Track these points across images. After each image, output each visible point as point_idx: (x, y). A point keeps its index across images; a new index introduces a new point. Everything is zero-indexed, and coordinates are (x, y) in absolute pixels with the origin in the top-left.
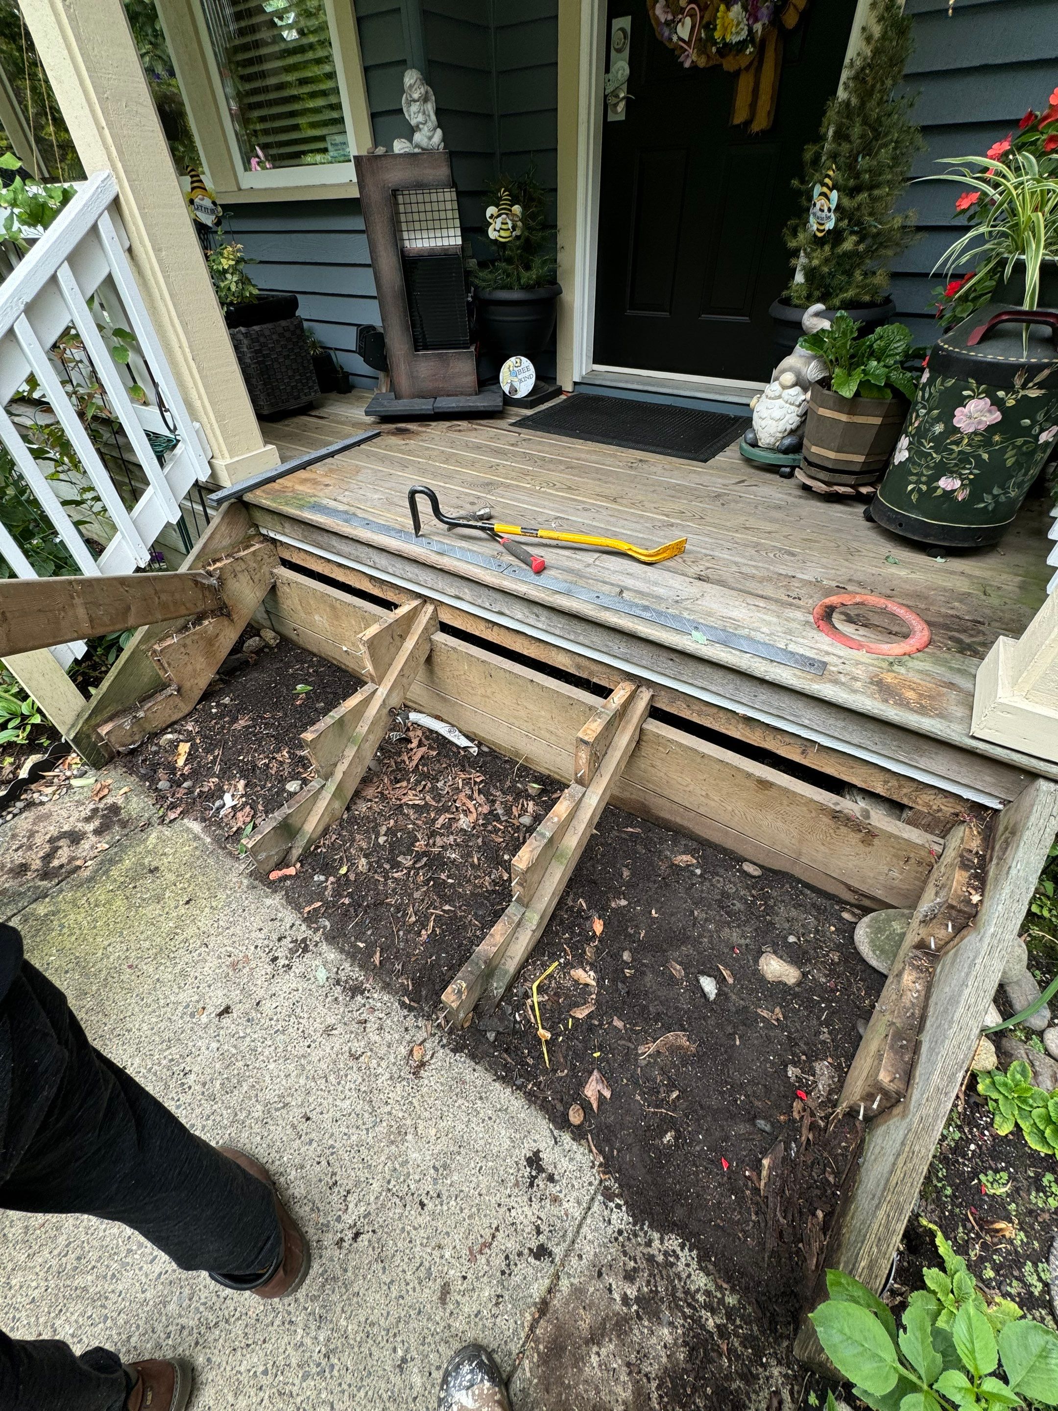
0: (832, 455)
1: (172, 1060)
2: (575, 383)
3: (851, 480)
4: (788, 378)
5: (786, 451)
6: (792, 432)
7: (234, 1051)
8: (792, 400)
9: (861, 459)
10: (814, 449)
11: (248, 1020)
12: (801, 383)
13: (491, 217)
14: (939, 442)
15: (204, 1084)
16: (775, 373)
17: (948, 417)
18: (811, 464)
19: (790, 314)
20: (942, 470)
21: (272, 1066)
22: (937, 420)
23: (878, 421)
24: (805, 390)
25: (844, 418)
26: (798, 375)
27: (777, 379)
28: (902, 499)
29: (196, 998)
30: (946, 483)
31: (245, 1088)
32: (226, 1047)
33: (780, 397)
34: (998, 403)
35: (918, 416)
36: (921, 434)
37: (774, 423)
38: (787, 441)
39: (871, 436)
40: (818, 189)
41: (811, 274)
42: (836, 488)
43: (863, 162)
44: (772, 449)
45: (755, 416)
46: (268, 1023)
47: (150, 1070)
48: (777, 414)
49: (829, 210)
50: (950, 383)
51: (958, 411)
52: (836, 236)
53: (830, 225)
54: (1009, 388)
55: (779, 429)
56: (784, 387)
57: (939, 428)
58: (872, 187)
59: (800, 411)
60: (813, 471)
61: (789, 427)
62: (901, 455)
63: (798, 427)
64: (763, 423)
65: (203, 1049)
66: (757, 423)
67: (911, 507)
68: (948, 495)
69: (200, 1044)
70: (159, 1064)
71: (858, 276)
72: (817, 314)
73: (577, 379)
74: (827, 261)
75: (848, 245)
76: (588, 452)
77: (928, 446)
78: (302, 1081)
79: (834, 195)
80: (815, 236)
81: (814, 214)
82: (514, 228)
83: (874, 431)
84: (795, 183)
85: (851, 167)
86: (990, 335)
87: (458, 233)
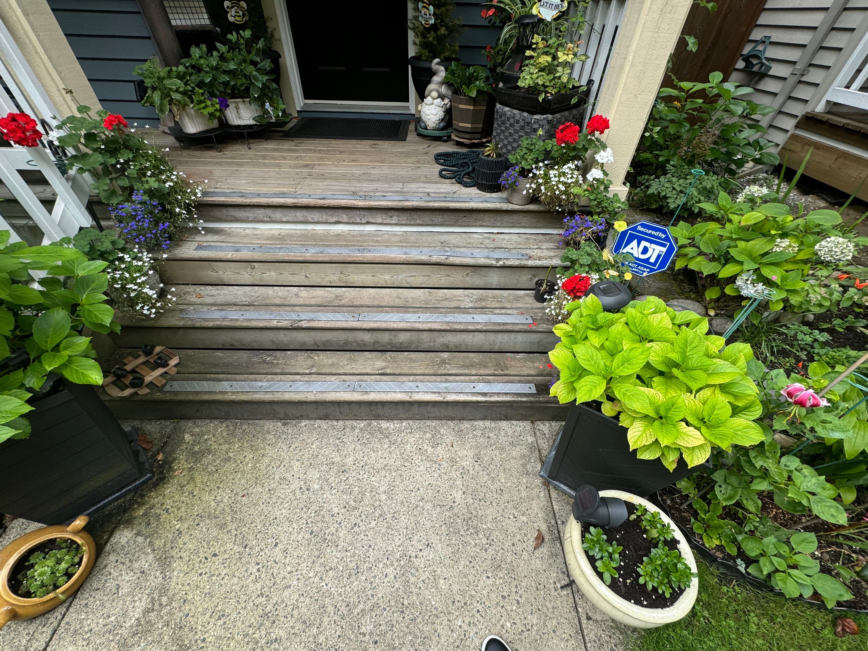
0: (469, 126)
1: (316, 512)
2: (298, 112)
3: (478, 136)
4: (435, 94)
5: (443, 129)
6: (442, 120)
7: (347, 487)
8: (439, 104)
9: (481, 126)
10: (461, 124)
11: (343, 472)
12: (442, 97)
13: (228, 7)
15: (345, 507)
16: (427, 92)
18: (459, 131)
19: (422, 64)
21: (373, 479)
23: (484, 108)
24: (443, 100)
25: (471, 108)
26: (438, 92)
27: (429, 95)
29: (303, 482)
31: (368, 494)
32: (342, 488)
33: (432, 104)
37: (434, 117)
38: (442, 125)
39: (483, 115)
40: (421, 4)
42: (473, 141)
44: (434, 129)
45: (422, 114)
46: (355, 467)
47: (307, 523)
48: (434, 112)
49: (430, 14)
52: (435, 27)
53: (432, 21)
55: (437, 119)
56: (433, 99)
59: (443, 109)
60: (462, 135)
61: (441, 118)
63: (444, 117)
64: (429, 117)
65: (329, 496)
66: (424, 117)
69: (325, 496)
70: (310, 518)
72: (438, 64)
73: (299, 109)
76: (343, 144)
78: (394, 474)
79: (431, 8)
80: (425, 27)
81: (422, 16)
82: (244, 15)
83: (484, 112)
87: (206, 16)
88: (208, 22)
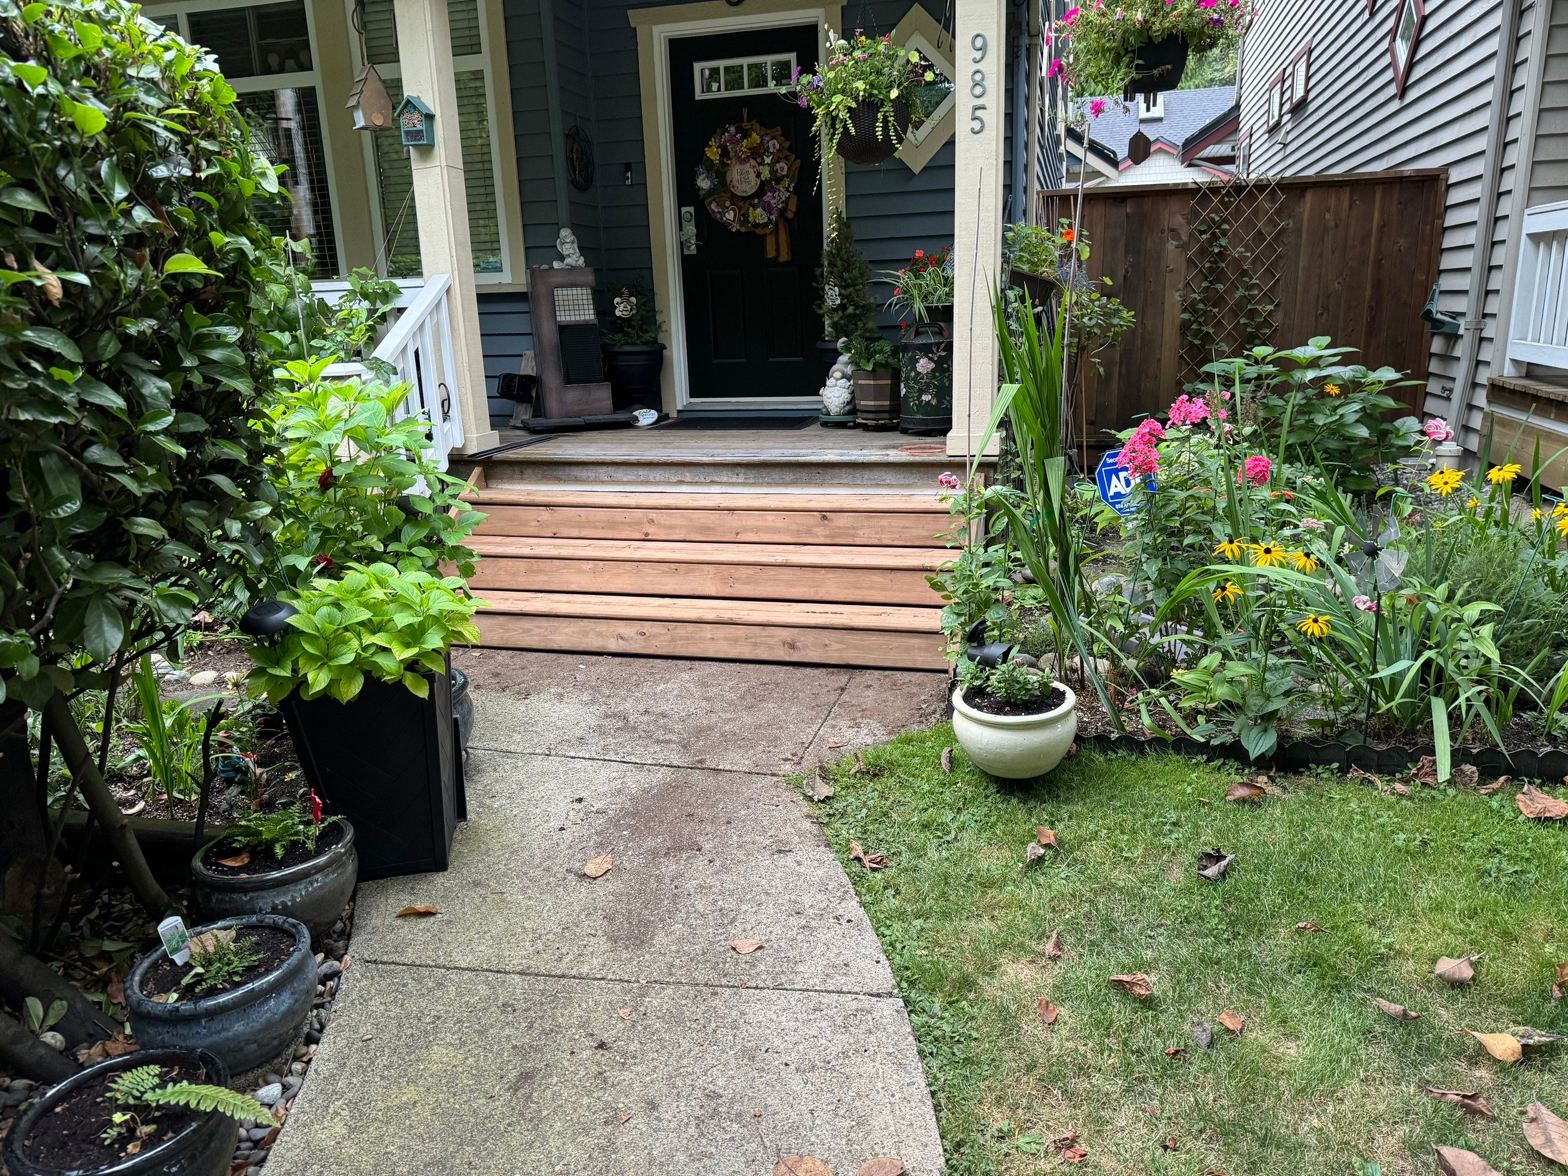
0: (872, 403)
2: (679, 411)
3: (887, 415)
4: (838, 375)
5: (849, 413)
6: (848, 403)
8: (843, 386)
9: (887, 401)
10: (863, 403)
12: (846, 377)
13: (617, 304)
14: (914, 379)
16: (830, 373)
17: (914, 368)
18: (863, 412)
19: (831, 346)
20: (921, 392)
22: (911, 372)
23: (889, 382)
24: (849, 380)
25: (872, 382)
26: (843, 372)
27: (832, 377)
28: (911, 410)
30: (926, 398)
33: (836, 386)
34: (931, 359)
35: (903, 373)
36: (907, 379)
37: (838, 401)
38: (847, 408)
39: (887, 388)
40: (827, 287)
41: (835, 325)
42: (882, 422)
43: (846, 275)
44: (839, 415)
45: (825, 400)
48: (838, 395)
49: (836, 295)
50: (910, 355)
51: (917, 365)
52: (842, 307)
53: (838, 302)
54: (932, 353)
55: (840, 403)
56: (837, 380)
57: (913, 374)
58: (854, 286)
59: (850, 391)
60: (865, 415)
61: (845, 401)
62: (903, 391)
63: (850, 401)
64: (832, 402)
67: (915, 414)
68: (928, 402)
71: (860, 324)
72: (844, 343)
73: (680, 408)
74: (841, 318)
75: (851, 310)
77: (912, 384)
79: (836, 289)
80: (831, 307)
81: (828, 298)
82: (633, 310)
84: (814, 284)
85: (841, 277)
86: (917, 334)
87: (592, 312)
88: (592, 317)
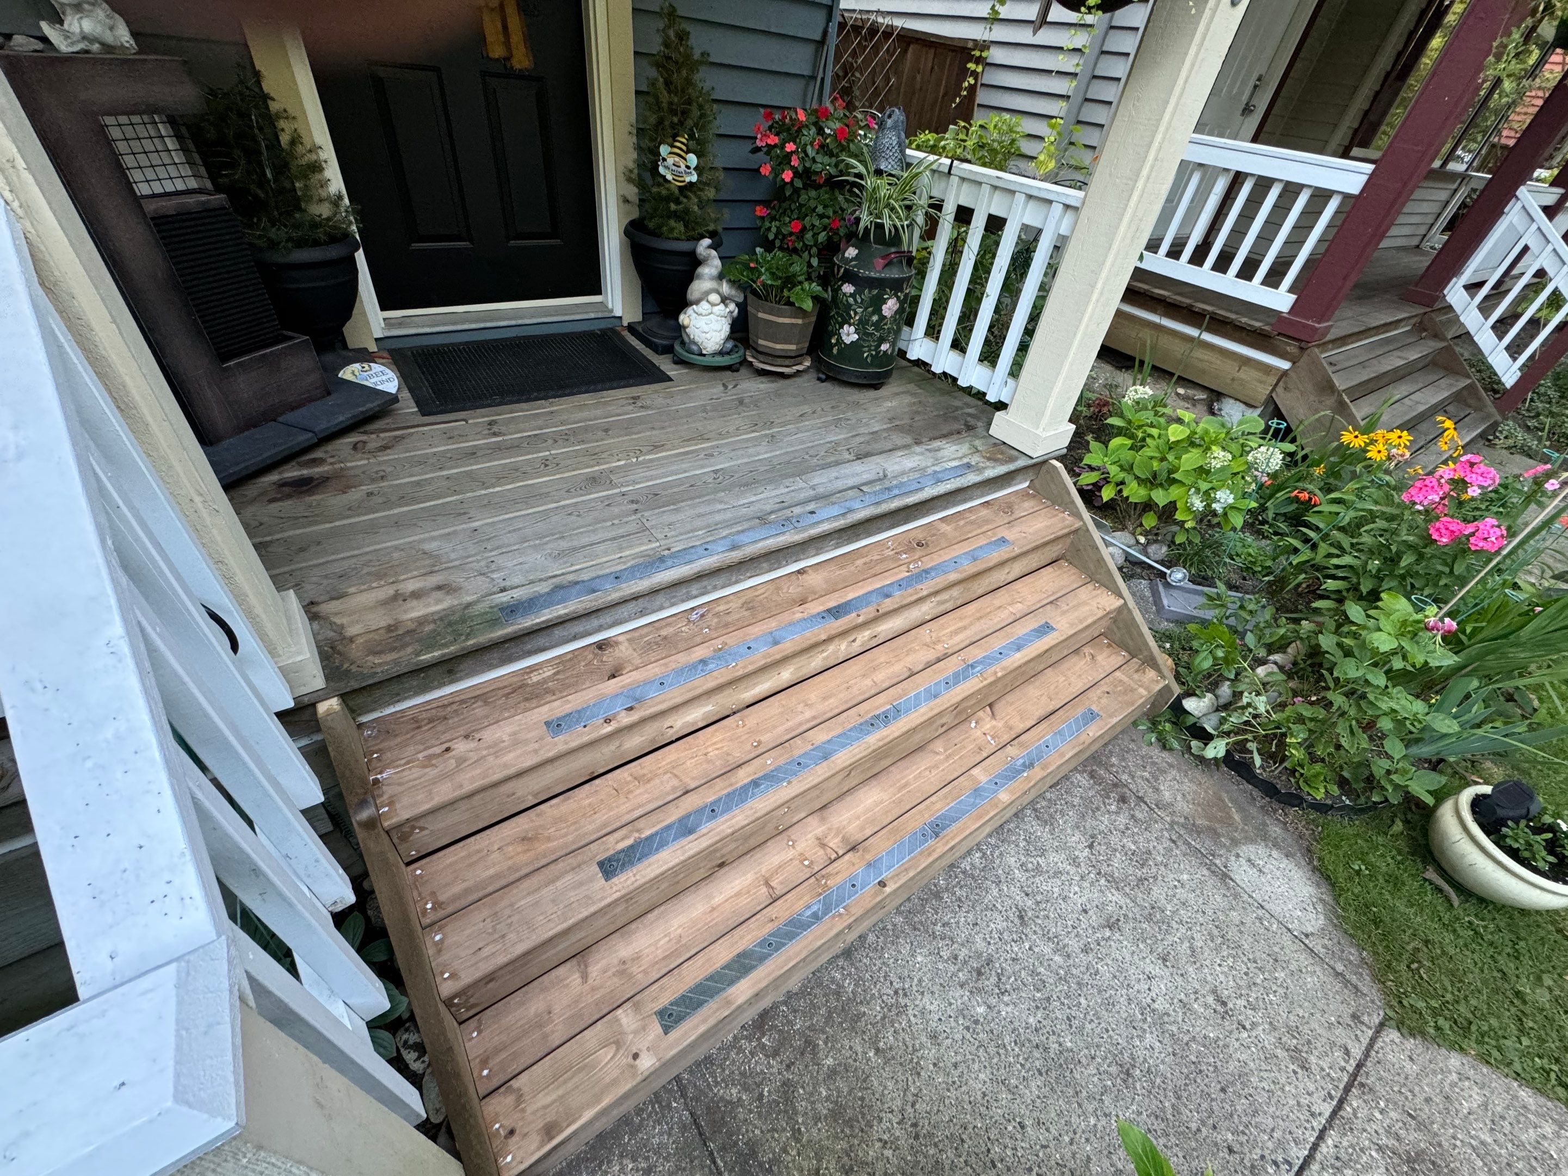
2: (378, 340)
4: (715, 298)
5: (730, 353)
6: (729, 337)
8: (721, 313)
14: (877, 325)
17: (878, 310)
20: (881, 340)
22: (873, 313)
26: (720, 294)
27: (705, 300)
28: (863, 362)
30: (884, 347)
33: (710, 313)
35: (856, 313)
36: (862, 323)
37: (715, 335)
38: (728, 345)
40: (666, 148)
44: (721, 353)
45: (693, 331)
49: (687, 167)
50: (875, 292)
51: (884, 307)
53: (691, 178)
55: (721, 336)
56: (713, 305)
57: (875, 318)
59: (729, 320)
61: (727, 334)
62: (851, 337)
67: (869, 366)
68: (885, 352)
73: (380, 335)
77: (871, 329)
79: (691, 157)
80: (677, 187)
81: (667, 168)
